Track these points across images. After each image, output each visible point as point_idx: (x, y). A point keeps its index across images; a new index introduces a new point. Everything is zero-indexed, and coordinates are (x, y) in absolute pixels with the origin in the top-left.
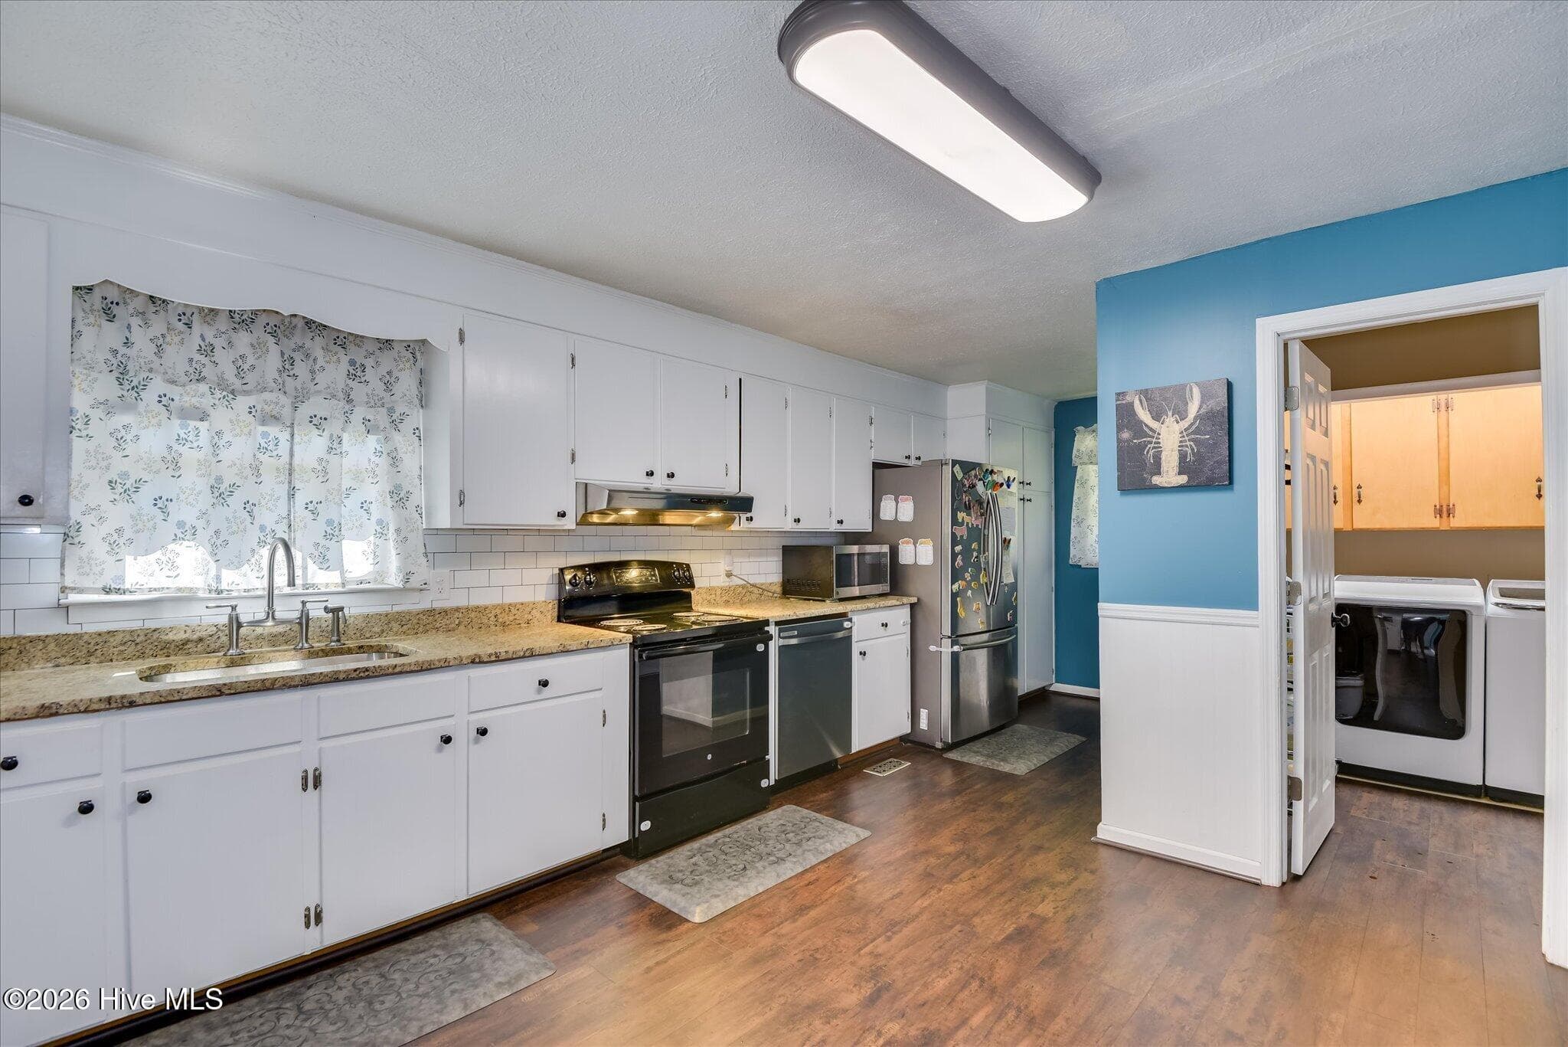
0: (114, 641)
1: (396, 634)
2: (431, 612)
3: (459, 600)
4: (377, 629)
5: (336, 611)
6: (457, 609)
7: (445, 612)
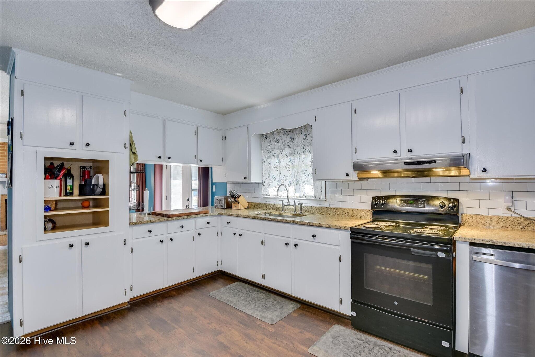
0: (270, 206)
1: (318, 214)
2: (327, 208)
3: (338, 205)
4: (313, 211)
5: (301, 204)
6: (335, 208)
7: (331, 209)
